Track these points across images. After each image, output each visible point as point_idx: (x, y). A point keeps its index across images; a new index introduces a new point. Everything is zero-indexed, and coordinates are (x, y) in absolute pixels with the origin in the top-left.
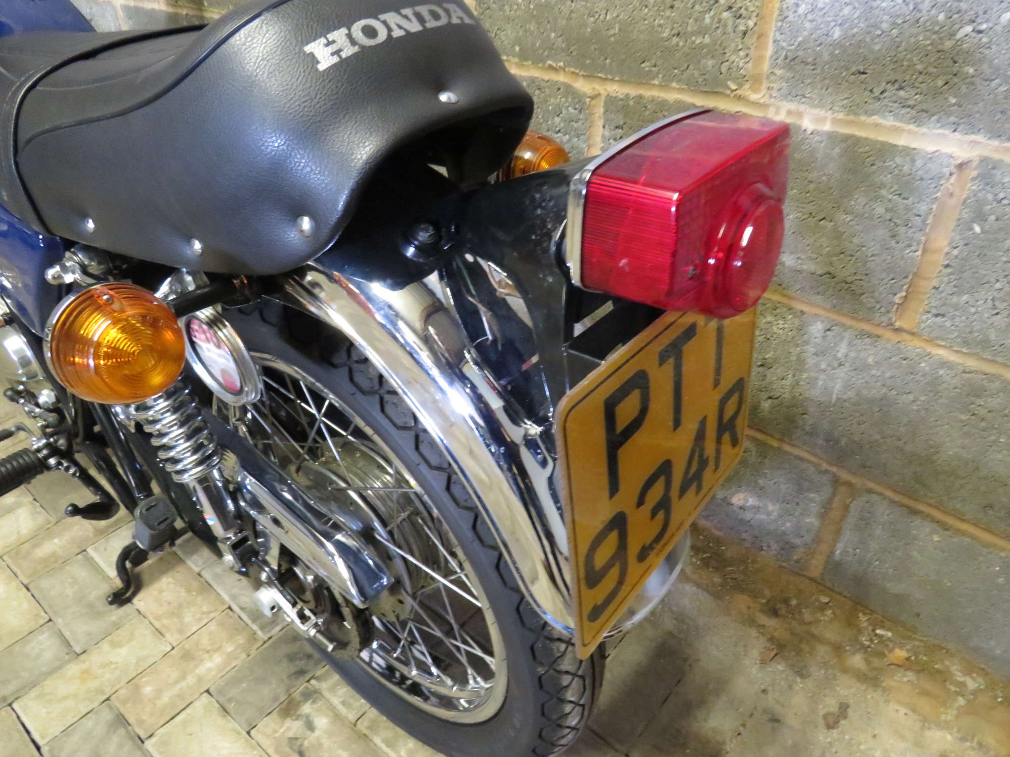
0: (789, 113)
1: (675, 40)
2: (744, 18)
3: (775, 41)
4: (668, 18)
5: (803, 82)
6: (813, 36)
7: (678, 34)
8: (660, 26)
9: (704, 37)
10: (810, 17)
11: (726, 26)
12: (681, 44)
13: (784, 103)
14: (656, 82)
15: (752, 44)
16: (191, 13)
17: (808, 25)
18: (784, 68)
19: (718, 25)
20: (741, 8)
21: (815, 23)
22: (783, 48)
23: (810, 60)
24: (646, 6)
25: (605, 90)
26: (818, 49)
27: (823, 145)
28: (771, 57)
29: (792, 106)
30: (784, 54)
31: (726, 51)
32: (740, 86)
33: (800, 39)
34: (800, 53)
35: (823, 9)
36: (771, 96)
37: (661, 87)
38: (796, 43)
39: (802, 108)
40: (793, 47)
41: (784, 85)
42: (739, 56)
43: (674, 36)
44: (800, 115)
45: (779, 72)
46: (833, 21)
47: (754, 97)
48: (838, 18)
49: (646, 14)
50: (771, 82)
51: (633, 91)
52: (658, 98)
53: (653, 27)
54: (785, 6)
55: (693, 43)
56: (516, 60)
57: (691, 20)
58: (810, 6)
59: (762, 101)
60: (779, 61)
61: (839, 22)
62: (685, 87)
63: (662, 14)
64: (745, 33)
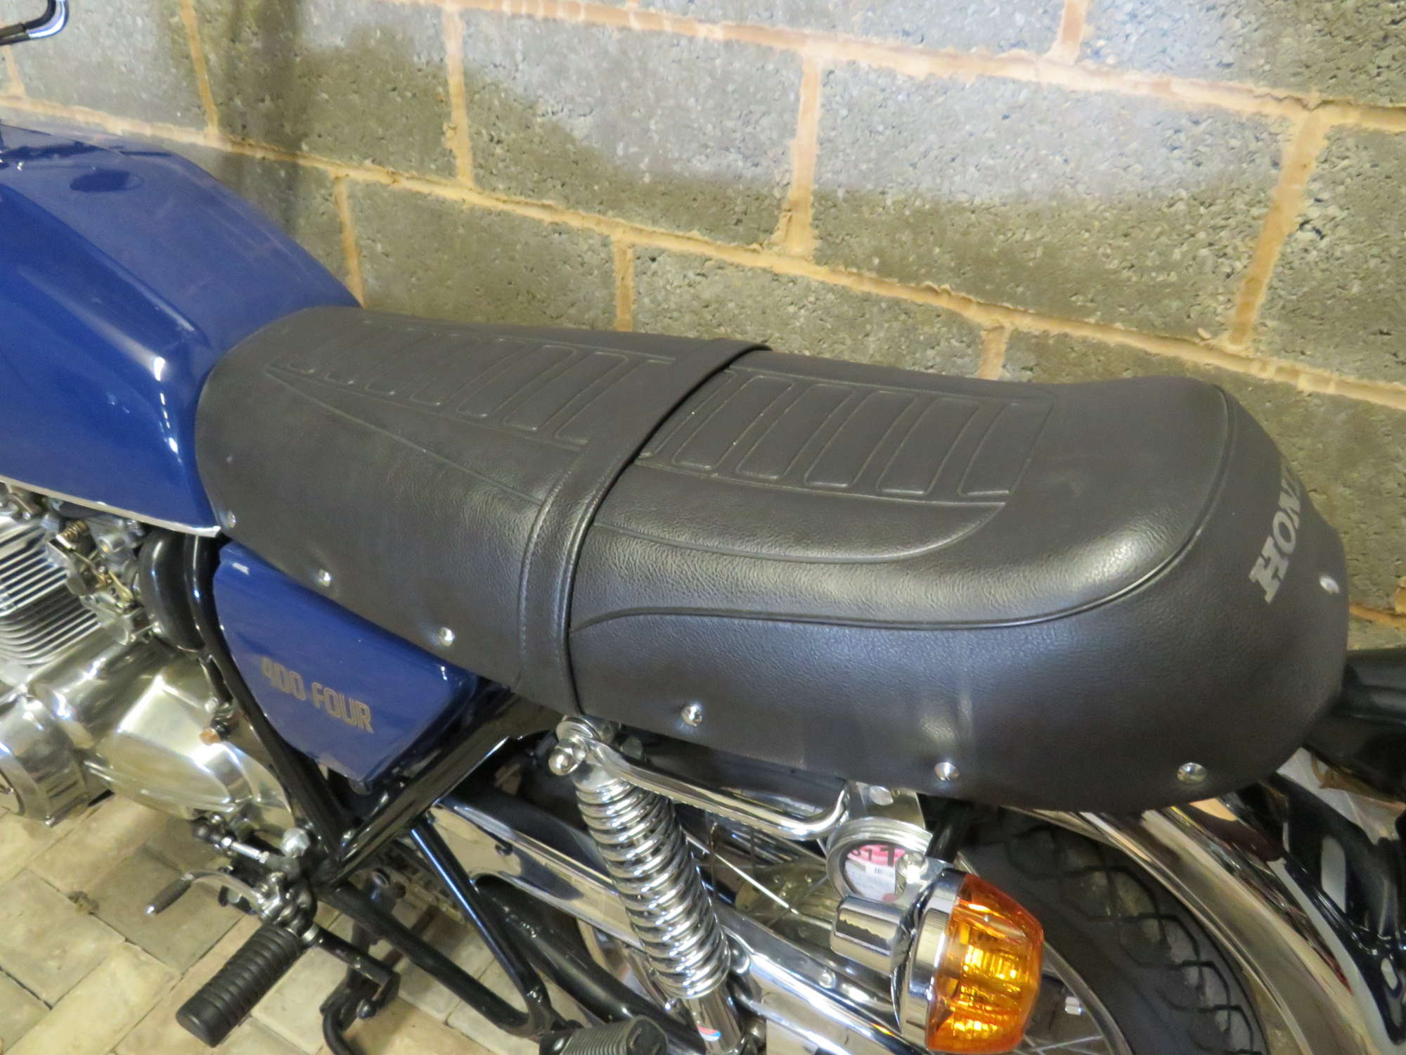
0: (1280, 370)
1: (1126, 274)
2: (1230, 258)
3: (1271, 287)
4: (1119, 247)
5: (1303, 338)
6: (1324, 288)
7: (1132, 266)
8: (1107, 256)
9: (1169, 275)
10: (1323, 266)
11: (1202, 264)
12: (1134, 279)
13: (1275, 358)
14: (1092, 320)
15: (1238, 289)
16: (271, 156)
17: (1318, 274)
18: (1279, 319)
19: (1190, 263)
20: (1226, 246)
21: (1328, 273)
22: (1280, 296)
23: (1316, 314)
24: (1087, 230)
25: (1012, 324)
26: (1329, 302)
27: (1322, 409)
28: (1263, 306)
29: (1286, 363)
30: (1281, 303)
31: (1201, 293)
32: (1215, 334)
33: (1306, 289)
34: (1302, 305)
35: (1338, 259)
36: (1257, 350)
37: (1097, 325)
38: (1300, 294)
39: (1299, 366)
40: (1294, 297)
41: (1277, 339)
42: (1217, 300)
43: (1124, 268)
44: (1295, 373)
45: (1271, 323)
46: (1355, 273)
47: (1232, 348)
48: (1359, 271)
49: (1086, 240)
50: (1259, 334)
51: (1055, 328)
52: (1094, 339)
53: (1095, 256)
54: (1289, 250)
55: (1153, 279)
56: (874, 275)
57: (1153, 253)
58: (1323, 254)
59: (1243, 354)
60: (1274, 311)
61: (1361, 276)
62: (1135, 329)
63: (1111, 242)
64: (1228, 276)
